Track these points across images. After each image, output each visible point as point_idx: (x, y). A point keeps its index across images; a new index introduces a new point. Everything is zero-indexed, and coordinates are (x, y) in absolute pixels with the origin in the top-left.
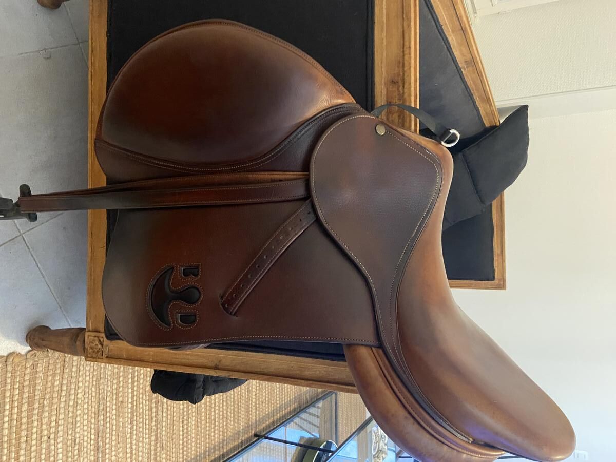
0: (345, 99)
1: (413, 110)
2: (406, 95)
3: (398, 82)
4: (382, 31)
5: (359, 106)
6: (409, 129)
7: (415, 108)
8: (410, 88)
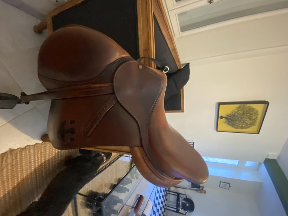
0: (126, 55)
1: (153, 60)
2: (150, 55)
3: (147, 50)
4: (141, 32)
5: (132, 58)
6: (152, 67)
7: (154, 59)
8: (151, 52)
